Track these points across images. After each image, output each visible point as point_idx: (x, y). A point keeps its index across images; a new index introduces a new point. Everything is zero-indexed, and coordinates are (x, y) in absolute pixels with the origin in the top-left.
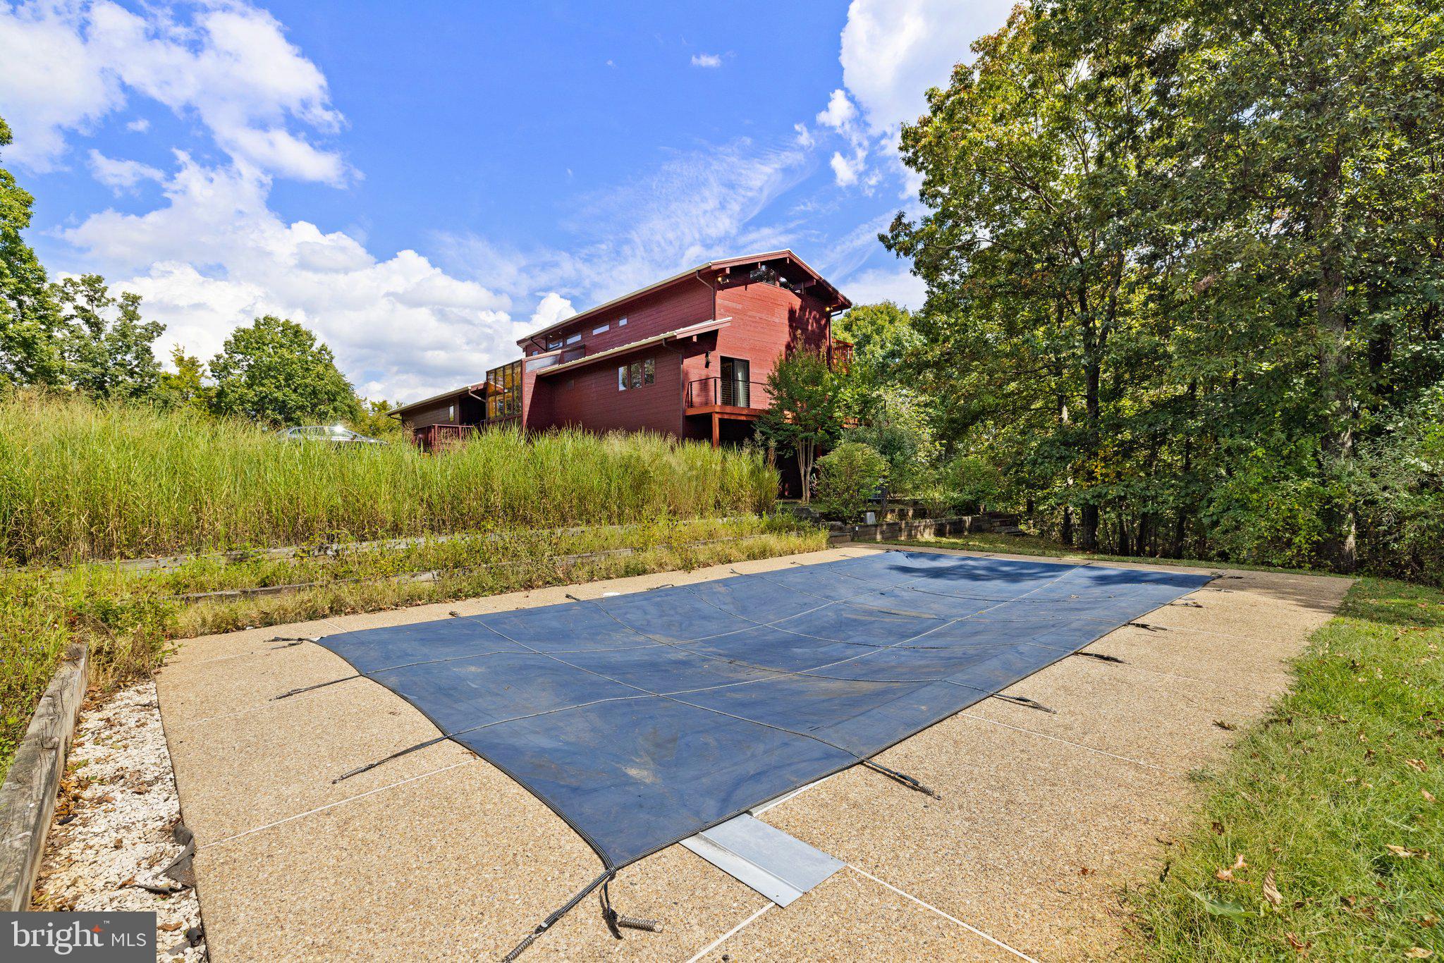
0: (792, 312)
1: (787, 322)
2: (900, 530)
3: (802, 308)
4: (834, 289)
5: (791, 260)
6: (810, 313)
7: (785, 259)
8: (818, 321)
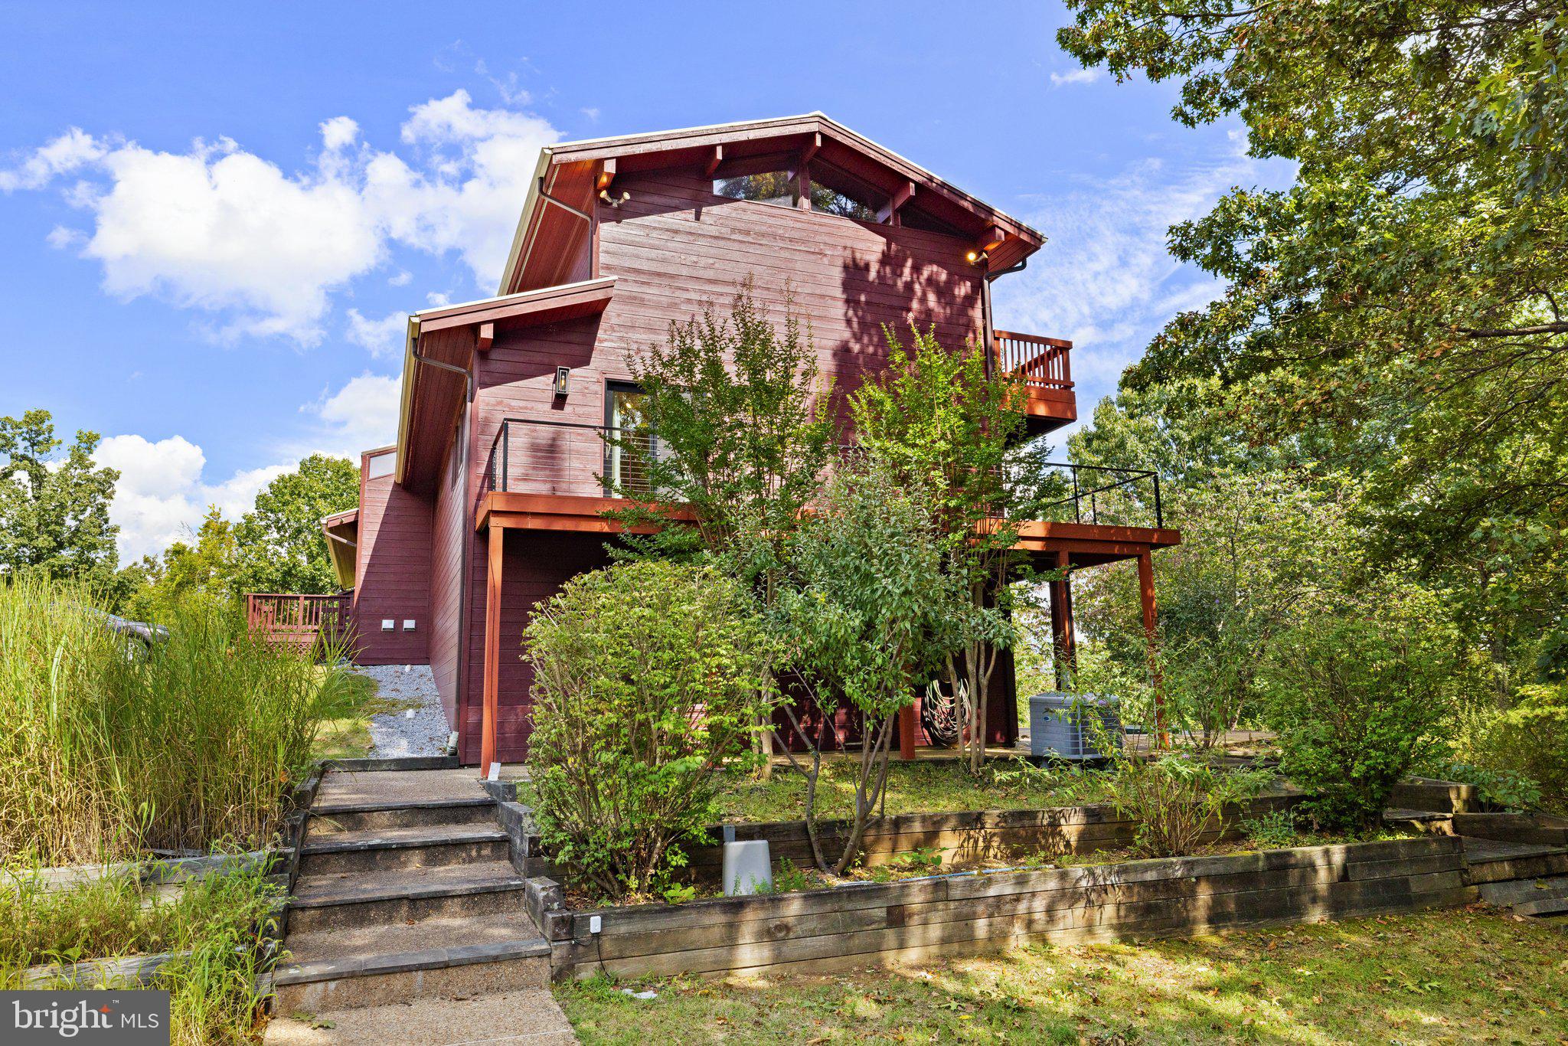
0: (854, 272)
1: (838, 293)
2: (897, 918)
3: (885, 259)
4: (976, 204)
5: (824, 137)
6: (917, 269)
7: (811, 136)
8: (944, 292)
